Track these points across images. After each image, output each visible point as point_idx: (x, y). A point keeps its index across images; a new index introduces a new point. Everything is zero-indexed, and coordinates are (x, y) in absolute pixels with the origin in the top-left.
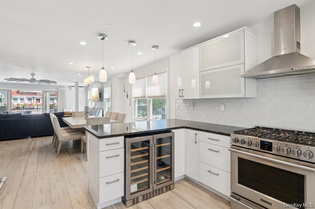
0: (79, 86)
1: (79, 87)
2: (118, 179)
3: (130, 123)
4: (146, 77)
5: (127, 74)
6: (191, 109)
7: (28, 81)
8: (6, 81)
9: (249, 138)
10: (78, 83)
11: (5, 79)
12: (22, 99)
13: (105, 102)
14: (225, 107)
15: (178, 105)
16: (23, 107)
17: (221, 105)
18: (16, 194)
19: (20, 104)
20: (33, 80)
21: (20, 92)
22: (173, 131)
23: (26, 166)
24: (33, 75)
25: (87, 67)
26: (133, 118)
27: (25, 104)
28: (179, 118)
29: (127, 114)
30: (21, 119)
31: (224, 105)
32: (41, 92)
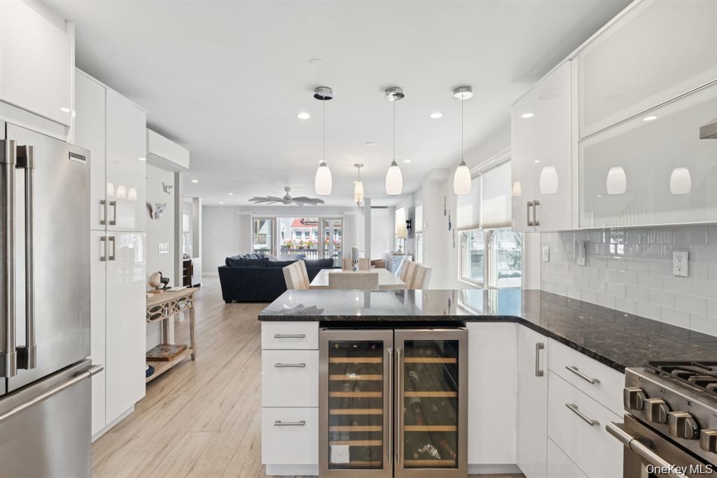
0: (372, 205)
1: (373, 207)
2: (304, 422)
3: (454, 291)
4: (480, 174)
5: (449, 171)
6: (579, 263)
7: (279, 200)
8: (252, 203)
9: (689, 403)
10: (370, 199)
11: (250, 200)
12: (307, 234)
13: (418, 240)
14: (689, 259)
15: (545, 248)
16: (308, 247)
17: (675, 253)
18: (192, 396)
19: (304, 241)
20: (287, 199)
21: (305, 220)
22: (468, 324)
23: (239, 351)
24: (287, 189)
25: (355, 165)
26: (459, 279)
27: (311, 242)
28: (549, 289)
29: (430, 269)
30: (266, 268)
31: (685, 255)
32: (317, 220)
